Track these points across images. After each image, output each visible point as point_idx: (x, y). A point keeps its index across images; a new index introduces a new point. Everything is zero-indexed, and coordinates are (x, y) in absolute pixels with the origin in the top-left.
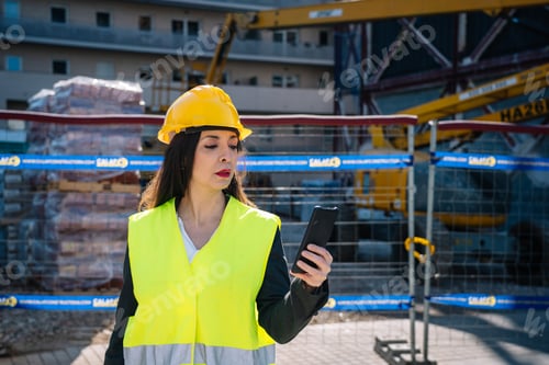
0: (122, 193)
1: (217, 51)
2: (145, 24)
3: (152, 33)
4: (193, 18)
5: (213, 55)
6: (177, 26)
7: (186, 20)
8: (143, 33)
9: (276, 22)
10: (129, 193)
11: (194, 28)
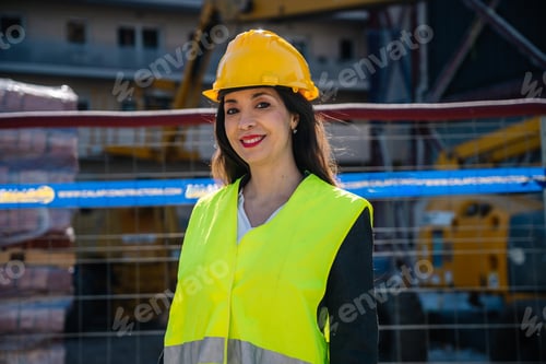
0: (42, 266)
1: (188, 69)
2: (77, 34)
3: (87, 47)
4: (150, 24)
5: (182, 77)
6: (126, 37)
7: (139, 27)
8: (74, 47)
9: (282, 9)
10: (55, 267)
11: (151, 39)
